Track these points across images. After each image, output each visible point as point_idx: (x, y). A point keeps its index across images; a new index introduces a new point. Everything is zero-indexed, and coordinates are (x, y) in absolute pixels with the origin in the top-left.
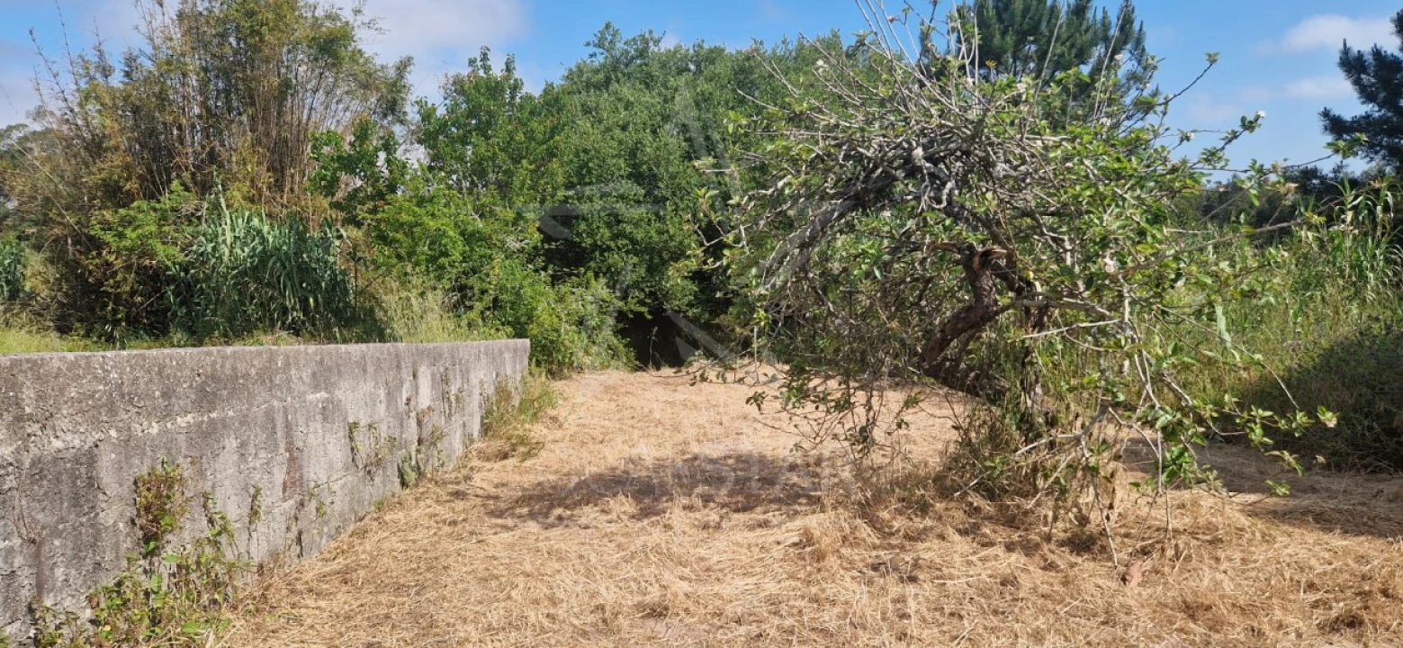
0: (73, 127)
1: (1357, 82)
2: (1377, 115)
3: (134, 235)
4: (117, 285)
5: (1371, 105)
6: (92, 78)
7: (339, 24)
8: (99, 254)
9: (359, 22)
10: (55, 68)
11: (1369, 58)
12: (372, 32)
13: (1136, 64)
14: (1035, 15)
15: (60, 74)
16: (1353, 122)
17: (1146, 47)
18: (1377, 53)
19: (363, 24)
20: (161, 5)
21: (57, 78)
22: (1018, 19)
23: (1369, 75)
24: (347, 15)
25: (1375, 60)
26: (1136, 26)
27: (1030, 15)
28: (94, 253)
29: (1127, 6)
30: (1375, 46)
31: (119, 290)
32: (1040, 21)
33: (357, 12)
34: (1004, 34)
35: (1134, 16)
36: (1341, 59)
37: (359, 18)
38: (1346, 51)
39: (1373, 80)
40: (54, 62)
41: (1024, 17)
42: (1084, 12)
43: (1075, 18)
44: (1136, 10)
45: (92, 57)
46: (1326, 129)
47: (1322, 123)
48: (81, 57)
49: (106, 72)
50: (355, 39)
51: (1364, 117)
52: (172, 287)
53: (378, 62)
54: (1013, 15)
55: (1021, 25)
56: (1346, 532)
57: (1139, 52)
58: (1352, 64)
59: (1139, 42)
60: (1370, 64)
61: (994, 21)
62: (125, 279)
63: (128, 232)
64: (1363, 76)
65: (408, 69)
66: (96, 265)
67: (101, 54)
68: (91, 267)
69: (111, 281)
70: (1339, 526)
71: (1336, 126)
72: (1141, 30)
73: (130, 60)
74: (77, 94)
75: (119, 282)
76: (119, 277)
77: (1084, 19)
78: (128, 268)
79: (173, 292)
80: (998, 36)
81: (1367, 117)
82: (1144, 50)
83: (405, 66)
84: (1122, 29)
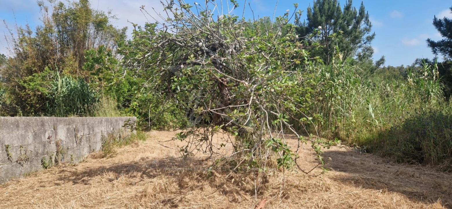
0: (18, 50)
1: (440, 30)
2: (446, 40)
3: (33, 85)
4: (31, 101)
5: (445, 37)
6: (24, 35)
7: (104, 17)
8: (25, 91)
9: (110, 16)
10: (12, 32)
11: (443, 22)
12: (114, 19)
13: (366, 26)
14: (332, 10)
15: (14, 34)
16: (438, 43)
17: (369, 20)
18: (446, 20)
19: (111, 17)
20: (47, 12)
21: (13, 35)
22: (326, 11)
23: (444, 27)
24: (106, 14)
25: (446, 22)
26: (366, 12)
27: (330, 10)
28: (24, 91)
29: (362, 7)
30: (445, 17)
31: (31, 102)
32: (333, 12)
33: (110, 13)
34: (322, 16)
35: (365, 9)
36: (434, 22)
37: (110, 15)
38: (435, 19)
39: (445, 29)
40: (11, 30)
41: (328, 11)
42: (349, 9)
43: (346, 11)
44: (365, 8)
45: (24, 28)
46: (429, 45)
47: (427, 44)
48: (20, 28)
49: (29, 33)
50: (109, 22)
51: (441, 41)
52: (48, 101)
53: (117, 28)
54: (325, 10)
55: (328, 13)
56: (364, 187)
57: (367, 21)
58: (438, 24)
59: (367, 18)
60: (444, 23)
61: (318, 12)
62: (34, 99)
63: (31, 84)
64: (442, 27)
65: (126, 30)
66: (24, 94)
67: (28, 27)
68: (23, 95)
69: (29, 100)
70: (362, 185)
71: (432, 44)
72: (367, 14)
73: (38, 29)
74: (19, 40)
75: (32, 100)
76: (32, 98)
77: (349, 11)
78: (35, 95)
79: (48, 103)
80: (319, 17)
81: (443, 41)
82: (368, 21)
83: (125, 30)
84: (360, 14)
